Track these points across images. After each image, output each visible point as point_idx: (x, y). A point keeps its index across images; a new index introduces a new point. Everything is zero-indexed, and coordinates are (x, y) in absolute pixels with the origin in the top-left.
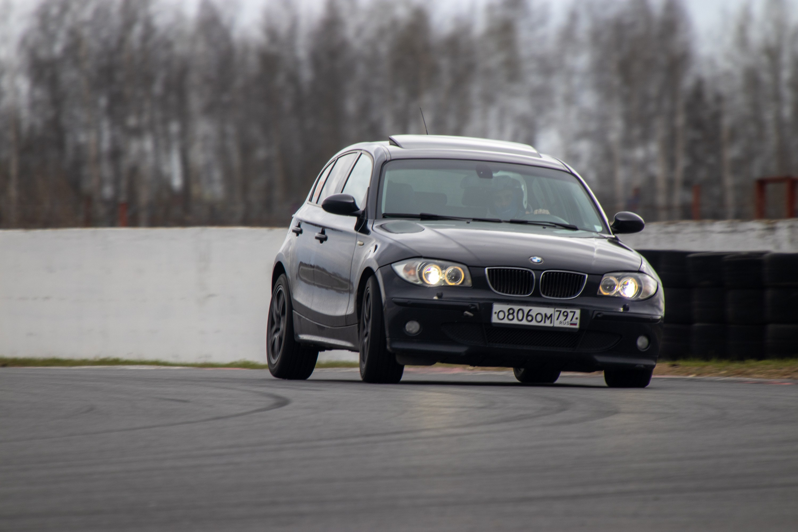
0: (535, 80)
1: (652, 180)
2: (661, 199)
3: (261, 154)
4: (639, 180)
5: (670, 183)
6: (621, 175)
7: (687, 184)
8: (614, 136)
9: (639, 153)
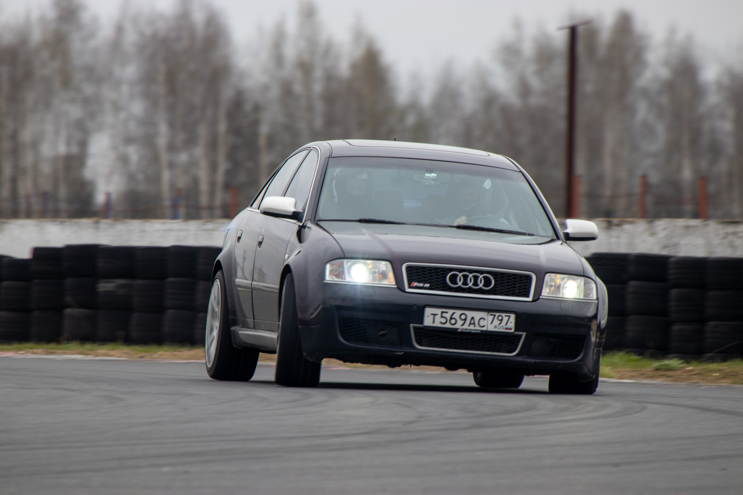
0: (88, 90)
1: (195, 181)
2: (204, 200)
4: (182, 182)
5: (212, 184)
6: (166, 176)
7: (227, 186)
8: (162, 141)
9: (183, 158)
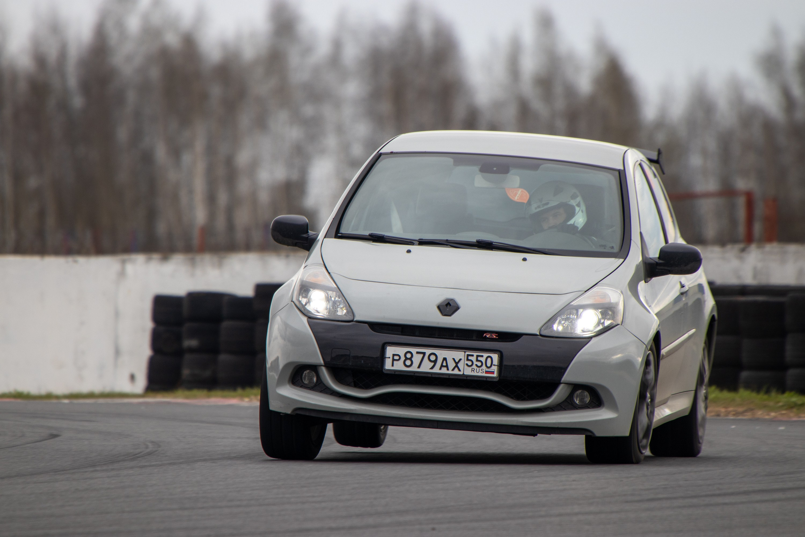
0: (308, 110)
3: (33, 182)
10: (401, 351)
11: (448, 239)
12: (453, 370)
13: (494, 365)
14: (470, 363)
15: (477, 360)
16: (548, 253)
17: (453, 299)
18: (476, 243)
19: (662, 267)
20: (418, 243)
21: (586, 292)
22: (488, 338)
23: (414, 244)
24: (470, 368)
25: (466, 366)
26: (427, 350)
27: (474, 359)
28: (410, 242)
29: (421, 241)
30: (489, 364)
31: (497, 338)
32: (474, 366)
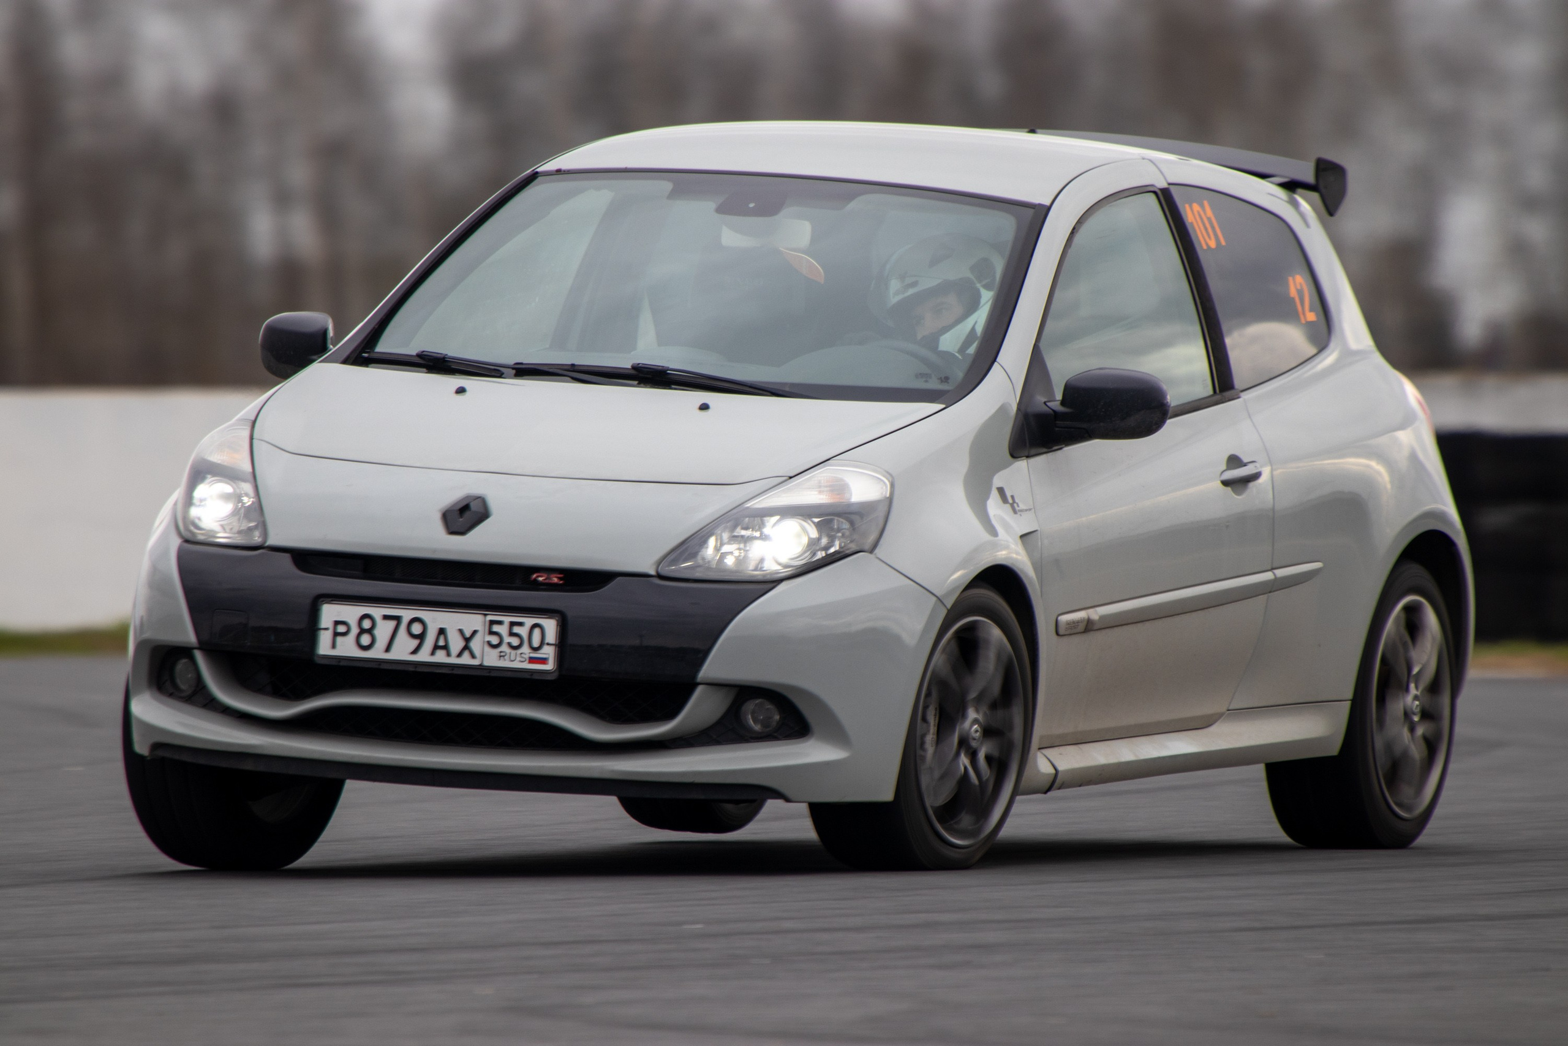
10: (351, 613)
11: (576, 363)
12: (460, 655)
13: (548, 644)
14: (495, 640)
15: (512, 634)
16: (781, 393)
17: (479, 497)
18: (633, 372)
19: (1068, 423)
20: (514, 372)
21: (791, 478)
22: (542, 584)
23: (503, 374)
24: (496, 652)
25: (487, 649)
26: (405, 611)
27: (503, 630)
28: (495, 369)
29: (520, 368)
30: (536, 642)
31: (561, 582)
32: (504, 648)
